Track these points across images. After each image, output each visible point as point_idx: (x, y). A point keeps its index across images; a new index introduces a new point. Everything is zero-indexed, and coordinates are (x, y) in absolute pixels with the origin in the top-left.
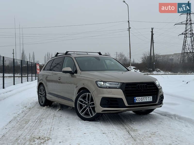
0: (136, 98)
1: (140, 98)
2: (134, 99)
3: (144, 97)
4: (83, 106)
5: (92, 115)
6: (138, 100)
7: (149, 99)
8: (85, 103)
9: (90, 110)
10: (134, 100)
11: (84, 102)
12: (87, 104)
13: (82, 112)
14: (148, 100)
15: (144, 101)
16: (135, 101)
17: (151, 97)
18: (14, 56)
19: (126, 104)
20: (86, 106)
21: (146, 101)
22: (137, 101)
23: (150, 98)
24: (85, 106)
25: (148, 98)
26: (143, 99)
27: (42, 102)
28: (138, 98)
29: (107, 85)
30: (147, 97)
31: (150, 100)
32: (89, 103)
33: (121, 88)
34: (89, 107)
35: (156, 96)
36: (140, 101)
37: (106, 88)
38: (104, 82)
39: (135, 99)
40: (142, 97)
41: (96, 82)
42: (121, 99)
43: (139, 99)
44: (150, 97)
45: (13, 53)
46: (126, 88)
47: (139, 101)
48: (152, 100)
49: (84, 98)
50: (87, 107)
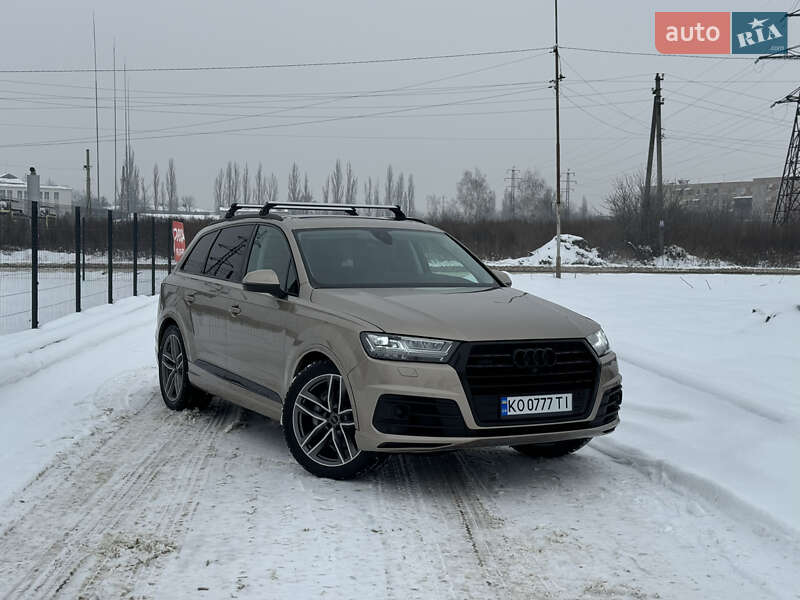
0: (511, 399)
1: (525, 399)
2: (500, 402)
3: (540, 397)
4: (315, 423)
5: (346, 456)
6: (515, 406)
7: (561, 403)
8: (321, 412)
9: (340, 438)
10: (499, 406)
11: (318, 409)
12: (328, 416)
13: (311, 443)
14: (555, 409)
15: (539, 411)
16: (503, 411)
17: (570, 396)
19: (471, 423)
20: (325, 421)
21: (546, 410)
22: (512, 413)
23: (563, 401)
24: (320, 422)
25: (556, 401)
26: (535, 402)
27: (174, 394)
28: (518, 398)
29: (403, 347)
30: (554, 396)
31: (563, 409)
32: (335, 411)
33: (452, 360)
34: (337, 428)
35: (587, 391)
36: (526, 411)
37: (398, 360)
38: (391, 336)
39: (504, 402)
40: (532, 397)
41: (364, 334)
42: (452, 405)
43: (518, 405)
44: (564, 396)
46: (471, 361)
47: (518, 413)
48: (570, 408)
49: (319, 391)
50: (330, 426)
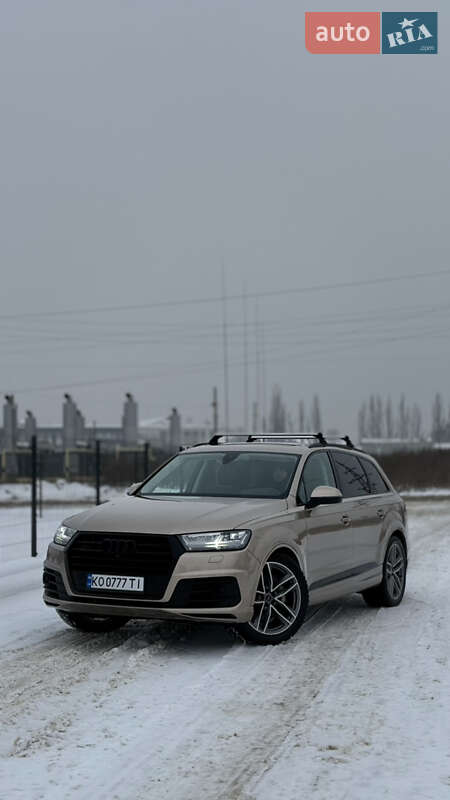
0: (94, 576)
1: (105, 577)
2: (87, 577)
6: (97, 581)
7: (133, 584)
10: (86, 581)
14: (127, 587)
15: (115, 588)
16: (88, 584)
17: (142, 579)
18: (216, 417)
21: (120, 588)
22: (94, 586)
23: (135, 582)
25: (129, 582)
26: (112, 581)
28: (100, 576)
30: (128, 578)
31: (135, 588)
36: (104, 587)
39: (89, 578)
40: (111, 577)
42: (59, 576)
43: (100, 581)
44: (137, 578)
45: (215, 405)
47: (99, 587)
48: (141, 589)
